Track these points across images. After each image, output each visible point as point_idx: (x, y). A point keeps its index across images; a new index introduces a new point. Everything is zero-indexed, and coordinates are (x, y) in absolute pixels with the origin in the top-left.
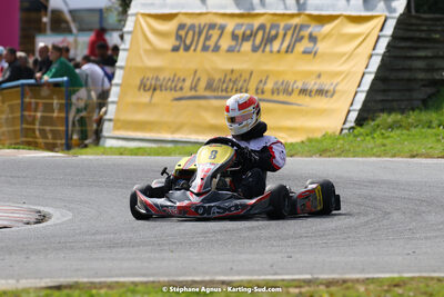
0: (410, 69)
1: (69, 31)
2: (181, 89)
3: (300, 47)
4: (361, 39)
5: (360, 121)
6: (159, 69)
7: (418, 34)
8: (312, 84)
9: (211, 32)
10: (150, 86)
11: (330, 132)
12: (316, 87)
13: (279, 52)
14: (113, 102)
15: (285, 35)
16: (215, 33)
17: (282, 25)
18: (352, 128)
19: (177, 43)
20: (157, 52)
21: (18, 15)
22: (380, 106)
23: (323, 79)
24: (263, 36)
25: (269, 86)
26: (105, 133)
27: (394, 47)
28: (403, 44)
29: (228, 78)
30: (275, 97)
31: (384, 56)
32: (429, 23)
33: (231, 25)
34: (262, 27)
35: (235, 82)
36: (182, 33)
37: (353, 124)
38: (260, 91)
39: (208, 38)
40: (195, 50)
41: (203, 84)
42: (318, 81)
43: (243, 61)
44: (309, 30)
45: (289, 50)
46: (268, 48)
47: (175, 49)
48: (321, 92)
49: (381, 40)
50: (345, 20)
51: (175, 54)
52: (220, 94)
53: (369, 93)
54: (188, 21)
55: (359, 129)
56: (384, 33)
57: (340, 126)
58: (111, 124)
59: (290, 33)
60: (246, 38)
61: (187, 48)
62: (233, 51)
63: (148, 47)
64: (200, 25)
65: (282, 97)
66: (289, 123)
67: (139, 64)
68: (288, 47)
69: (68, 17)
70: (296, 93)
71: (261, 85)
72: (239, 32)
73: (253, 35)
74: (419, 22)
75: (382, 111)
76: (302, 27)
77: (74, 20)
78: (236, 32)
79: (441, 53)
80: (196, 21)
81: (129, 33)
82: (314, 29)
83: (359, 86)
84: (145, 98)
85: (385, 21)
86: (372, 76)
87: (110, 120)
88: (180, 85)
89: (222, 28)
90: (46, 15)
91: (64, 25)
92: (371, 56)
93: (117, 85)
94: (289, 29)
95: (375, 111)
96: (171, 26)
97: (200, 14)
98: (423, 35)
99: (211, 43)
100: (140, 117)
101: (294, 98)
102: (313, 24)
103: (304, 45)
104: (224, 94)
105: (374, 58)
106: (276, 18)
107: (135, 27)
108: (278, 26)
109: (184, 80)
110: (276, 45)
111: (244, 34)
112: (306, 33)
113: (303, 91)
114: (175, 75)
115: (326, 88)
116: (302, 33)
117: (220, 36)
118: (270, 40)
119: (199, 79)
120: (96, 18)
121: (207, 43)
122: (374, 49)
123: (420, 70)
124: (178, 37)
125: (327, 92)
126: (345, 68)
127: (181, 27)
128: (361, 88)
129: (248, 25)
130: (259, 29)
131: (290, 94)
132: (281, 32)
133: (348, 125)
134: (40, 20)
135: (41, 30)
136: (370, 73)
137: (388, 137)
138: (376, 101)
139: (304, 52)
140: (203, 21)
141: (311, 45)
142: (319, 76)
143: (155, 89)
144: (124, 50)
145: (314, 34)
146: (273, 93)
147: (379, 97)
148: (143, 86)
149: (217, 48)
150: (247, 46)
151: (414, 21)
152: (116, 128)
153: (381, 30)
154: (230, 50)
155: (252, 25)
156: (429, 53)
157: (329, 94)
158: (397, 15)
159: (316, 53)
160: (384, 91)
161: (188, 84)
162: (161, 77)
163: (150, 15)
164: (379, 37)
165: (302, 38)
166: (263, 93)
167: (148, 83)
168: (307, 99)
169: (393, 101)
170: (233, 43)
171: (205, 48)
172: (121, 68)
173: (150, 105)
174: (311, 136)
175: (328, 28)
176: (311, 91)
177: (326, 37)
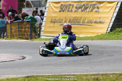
1: (31, 7)
2: (62, 22)
4: (111, 8)
5: (111, 30)
6: (56, 17)
8: (98, 20)
9: (70, 7)
10: (53, 22)
11: (103, 33)
12: (99, 21)
13: (89, 12)
14: (43, 26)
15: (90, 7)
16: (71, 7)
17: (89, 4)
18: (109, 32)
19: (61, 10)
20: (55, 12)
21: (17, 3)
22: (117, 26)
23: (101, 19)
24: (84, 8)
25: (86, 21)
26: (41, 35)
27: (121, 10)
29: (75, 19)
30: (88, 24)
31: (118, 12)
33: (75, 5)
34: (84, 5)
35: (77, 20)
36: (62, 7)
37: (109, 31)
38: (83, 22)
39: (69, 8)
40: (66, 12)
41: (68, 21)
42: (100, 20)
43: (79, 14)
44: (97, 5)
45: (92, 11)
46: (86, 11)
47: (60, 11)
48: (100, 22)
49: (117, 8)
50: (107, 3)
51: (60, 13)
52: (73, 23)
53: (114, 22)
54: (64, 4)
55: (111, 32)
56: (117, 6)
57: (106, 32)
58: (43, 32)
59: (92, 6)
60: (79, 8)
61: (63, 11)
62: (76, 12)
63: (53, 11)
64: (67, 5)
65: (90, 24)
66: (92, 31)
67: (51, 16)
68: (91, 10)
69: (31, 3)
71: (84, 21)
72: (78, 6)
73: (81, 7)
75: (117, 27)
76: (95, 5)
77: (33, 4)
78: (77, 6)
80: (66, 4)
81: (47, 7)
82: (98, 5)
83: (111, 21)
84: (52, 25)
85: (118, 3)
86: (115, 18)
87: (42, 31)
88: (61, 21)
89: (73, 5)
90: (25, 3)
91: (30, 5)
92: (114, 12)
93: (44, 21)
94: (91, 5)
95: (115, 28)
96: (59, 5)
97: (67, 2)
99: (70, 9)
100: (51, 30)
101: (93, 24)
102: (98, 4)
103: (96, 9)
104: (74, 23)
105: (115, 13)
106: (88, 2)
107: (49, 5)
108: (88, 5)
109: (63, 20)
110: (88, 10)
111: (79, 7)
112: (96, 6)
113: (96, 22)
114: (60, 19)
116: (95, 6)
117: (73, 7)
118: (86, 8)
119: (67, 19)
120: (39, 3)
121: (69, 10)
122: (115, 10)
124: (61, 8)
125: (102, 22)
126: (107, 16)
127: (62, 5)
128: (112, 21)
129: (80, 4)
130: (83, 5)
132: (89, 6)
133: (108, 31)
134: (23, 4)
135: (23, 7)
136: (114, 17)
137: (119, 34)
138: (115, 25)
139: (96, 12)
140: (68, 3)
141: (97, 10)
142: (100, 18)
143: (55, 22)
144: (46, 12)
145: (98, 7)
146: (87, 23)
147: (117, 24)
148: (51, 22)
149: (71, 11)
150: (80, 10)
152: (44, 33)
154: (75, 11)
155: (81, 4)
158: (121, 1)
159: (99, 12)
160: (118, 22)
161: (64, 21)
162: (56, 19)
163: (53, 2)
164: (116, 7)
165: (95, 8)
166: (84, 23)
167: (53, 21)
168: (97, 24)
169: (120, 24)
170: (76, 9)
171: (68, 11)
172: (45, 17)
173: (53, 27)
174: (98, 34)
175: (102, 5)
176: (98, 22)
177: (102, 7)
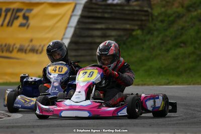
0: (92, 36)
3: (17, 23)
4: (59, 18)
7: (96, 15)
8: (26, 44)
12: (29, 48)
13: (2, 25)
15: (6, 15)
17: (4, 9)
23: (34, 42)
28: (87, 20)
31: (76, 29)
32: (103, 7)
42: (31, 44)
44: (23, 12)
45: (10, 24)
48: (33, 50)
49: (73, 18)
50: (48, 6)
56: (75, 13)
65: (5, 54)
68: (9, 22)
70: (15, 51)
74: (97, 7)
76: (19, 10)
79: (111, 26)
85: (75, 6)
86: (69, 41)
92: (66, 28)
94: (9, 11)
98: (100, 15)
101: (15, 54)
102: (25, 8)
103: (21, 20)
108: (1, 9)
112: (21, 14)
113: (21, 50)
115: (37, 48)
116: (18, 14)
123: (98, 37)
125: (37, 50)
126: (49, 35)
131: (11, 52)
132: (3, 14)
136: (67, 38)
139: (20, 26)
141: (24, 21)
142: (31, 41)
145: (27, 14)
147: (73, 54)
151: (94, 6)
153: (73, 11)
156: (103, 26)
157: (39, 52)
158: (84, 2)
159: (28, 26)
160: (76, 50)
164: (71, 16)
165: (17, 18)
168: (24, 55)
169: (81, 56)
175: (36, 10)
176: (26, 50)
177: (34, 16)
